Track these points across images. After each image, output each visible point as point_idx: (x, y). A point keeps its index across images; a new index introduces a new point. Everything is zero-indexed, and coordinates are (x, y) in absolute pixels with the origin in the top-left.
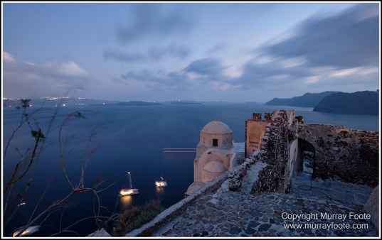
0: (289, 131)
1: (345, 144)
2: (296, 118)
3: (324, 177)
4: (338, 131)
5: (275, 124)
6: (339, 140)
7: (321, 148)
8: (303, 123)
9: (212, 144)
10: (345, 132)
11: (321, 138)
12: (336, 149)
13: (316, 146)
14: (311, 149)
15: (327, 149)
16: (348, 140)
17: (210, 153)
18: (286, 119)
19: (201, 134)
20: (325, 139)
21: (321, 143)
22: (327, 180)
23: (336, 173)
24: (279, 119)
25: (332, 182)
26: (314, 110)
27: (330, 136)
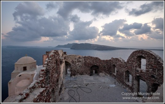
0: (60, 59)
1: (80, 61)
2: (64, 53)
3: (74, 75)
4: (78, 57)
5: (50, 58)
6: (78, 60)
7: (73, 64)
8: (66, 55)
9: (23, 69)
10: (80, 57)
11: (73, 60)
12: (78, 63)
13: (71, 63)
14: (70, 65)
15: (75, 64)
16: (81, 60)
17: (20, 76)
18: (58, 54)
19: (15, 65)
20: (74, 60)
21: (73, 62)
22: (76, 76)
23: (78, 73)
24: (53, 55)
25: (77, 76)
26: (71, 49)
27: (75, 59)
